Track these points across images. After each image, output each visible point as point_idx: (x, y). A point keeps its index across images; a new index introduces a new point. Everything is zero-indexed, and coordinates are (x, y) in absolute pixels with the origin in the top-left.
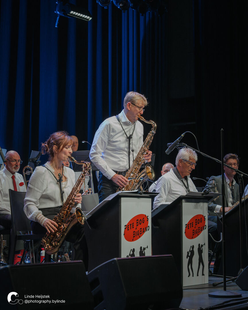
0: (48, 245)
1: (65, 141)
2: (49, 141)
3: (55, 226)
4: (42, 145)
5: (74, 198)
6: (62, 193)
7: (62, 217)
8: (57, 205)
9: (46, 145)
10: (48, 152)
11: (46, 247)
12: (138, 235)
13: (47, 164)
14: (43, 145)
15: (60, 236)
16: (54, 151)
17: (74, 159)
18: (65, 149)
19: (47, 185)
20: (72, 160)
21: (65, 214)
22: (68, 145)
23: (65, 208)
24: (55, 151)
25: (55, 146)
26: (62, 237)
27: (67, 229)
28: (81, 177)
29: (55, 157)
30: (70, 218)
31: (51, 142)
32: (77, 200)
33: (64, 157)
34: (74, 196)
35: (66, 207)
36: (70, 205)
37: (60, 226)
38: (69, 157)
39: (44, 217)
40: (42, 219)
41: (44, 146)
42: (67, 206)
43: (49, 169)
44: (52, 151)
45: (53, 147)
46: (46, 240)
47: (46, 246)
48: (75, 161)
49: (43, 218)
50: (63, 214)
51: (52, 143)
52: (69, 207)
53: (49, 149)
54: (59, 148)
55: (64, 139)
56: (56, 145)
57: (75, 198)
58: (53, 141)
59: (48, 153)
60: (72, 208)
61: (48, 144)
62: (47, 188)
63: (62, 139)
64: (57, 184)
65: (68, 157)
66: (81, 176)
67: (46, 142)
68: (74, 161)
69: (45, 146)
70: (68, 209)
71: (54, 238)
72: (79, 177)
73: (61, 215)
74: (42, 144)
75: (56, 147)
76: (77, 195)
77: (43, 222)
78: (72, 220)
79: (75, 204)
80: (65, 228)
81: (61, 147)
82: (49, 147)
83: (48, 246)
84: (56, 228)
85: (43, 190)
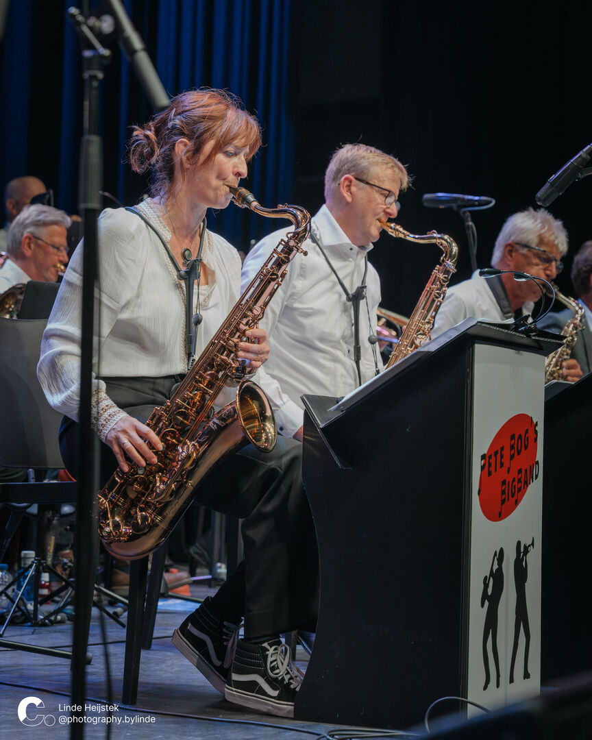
0: (117, 519)
1: (224, 128)
2: (164, 122)
3: (151, 445)
4: (135, 133)
5: (236, 345)
6: (192, 322)
7: (182, 414)
8: (165, 370)
9: (148, 133)
10: (153, 160)
11: (107, 529)
12: (513, 495)
13: (146, 206)
14: (138, 133)
15: (169, 486)
16: (177, 160)
17: (250, 197)
18: (220, 157)
19: (140, 286)
20: (242, 203)
21: (195, 403)
22: (236, 142)
23: (197, 382)
24: (181, 162)
25: (185, 140)
26: (175, 494)
27: (196, 463)
28: (270, 265)
29: (181, 186)
30: (215, 420)
31: (170, 125)
32: (248, 352)
33: (216, 189)
34: (239, 337)
35: (201, 376)
36: (218, 372)
37: (171, 447)
38: (232, 190)
39: (116, 409)
40: (106, 415)
41: (141, 137)
42: (206, 370)
43: (151, 223)
44: (172, 160)
45: (174, 145)
46: (111, 502)
47: (108, 525)
48: (255, 204)
49: (110, 411)
50: (188, 404)
51: (174, 127)
52: (215, 377)
53: (158, 152)
54: (197, 149)
55: (222, 117)
56: (190, 139)
57: (242, 344)
58: (177, 122)
59: (154, 165)
60: (225, 382)
61: (157, 132)
62: (138, 295)
63: (212, 118)
64: (178, 286)
65: (228, 189)
66: (274, 259)
67: (151, 124)
68: (249, 203)
69: (147, 137)
70: (210, 385)
71: (143, 495)
72: (266, 265)
73: (179, 407)
74: (133, 130)
75: (185, 145)
76: (249, 333)
77: (111, 425)
78: (221, 429)
79: (237, 369)
80: (188, 457)
81: (209, 147)
82: (158, 144)
83: (117, 526)
84: (156, 453)
85: (123, 302)
